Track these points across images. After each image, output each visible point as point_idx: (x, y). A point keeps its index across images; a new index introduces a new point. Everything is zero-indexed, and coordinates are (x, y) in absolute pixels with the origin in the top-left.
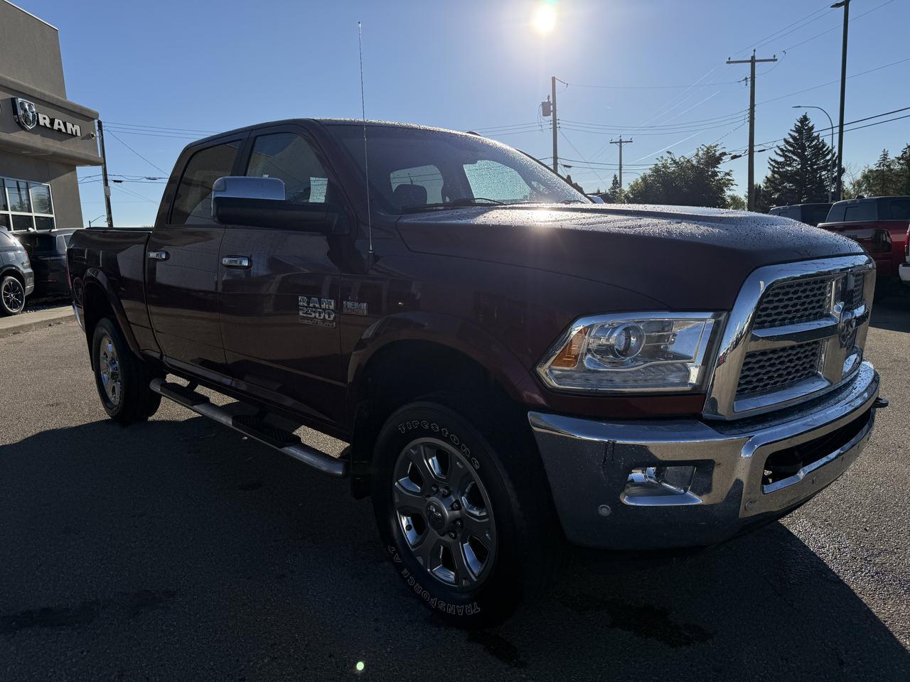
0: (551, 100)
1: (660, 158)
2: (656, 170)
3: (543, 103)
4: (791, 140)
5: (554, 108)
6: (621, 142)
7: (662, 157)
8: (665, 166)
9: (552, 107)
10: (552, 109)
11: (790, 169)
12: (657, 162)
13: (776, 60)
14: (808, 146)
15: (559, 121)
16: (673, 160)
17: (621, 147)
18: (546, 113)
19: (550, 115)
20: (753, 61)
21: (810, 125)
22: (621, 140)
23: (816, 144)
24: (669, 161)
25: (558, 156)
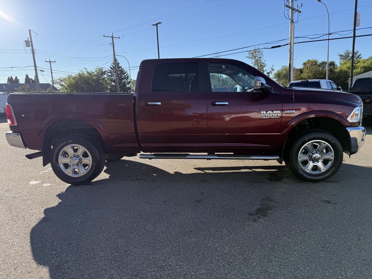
0: (29, 40)
1: (81, 71)
2: (80, 76)
3: (25, 41)
4: (112, 67)
5: (32, 43)
6: (50, 62)
7: (82, 70)
8: (83, 74)
9: (30, 43)
10: (30, 44)
11: (113, 78)
12: (80, 72)
13: (120, 38)
14: (118, 70)
15: (35, 50)
16: (87, 72)
17: (50, 64)
18: (28, 45)
19: (30, 47)
20: (112, 37)
21: (118, 62)
22: (50, 61)
23: (121, 70)
24: (85, 72)
25: (37, 66)
